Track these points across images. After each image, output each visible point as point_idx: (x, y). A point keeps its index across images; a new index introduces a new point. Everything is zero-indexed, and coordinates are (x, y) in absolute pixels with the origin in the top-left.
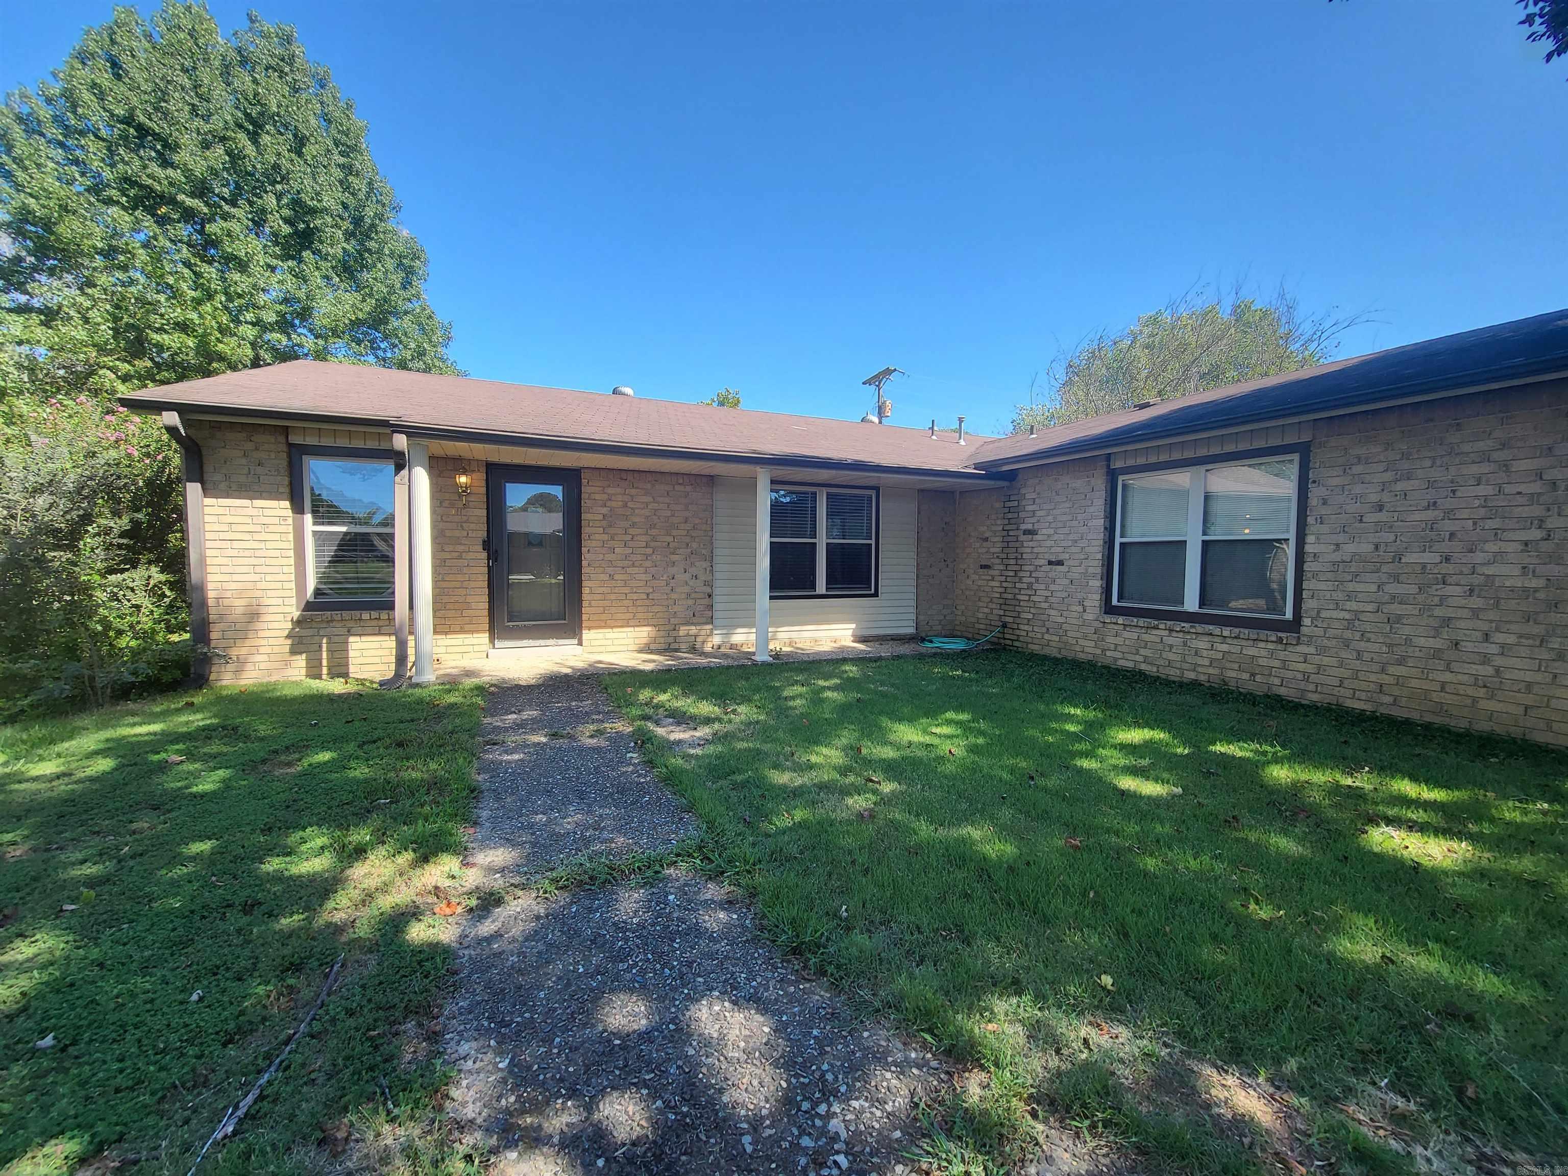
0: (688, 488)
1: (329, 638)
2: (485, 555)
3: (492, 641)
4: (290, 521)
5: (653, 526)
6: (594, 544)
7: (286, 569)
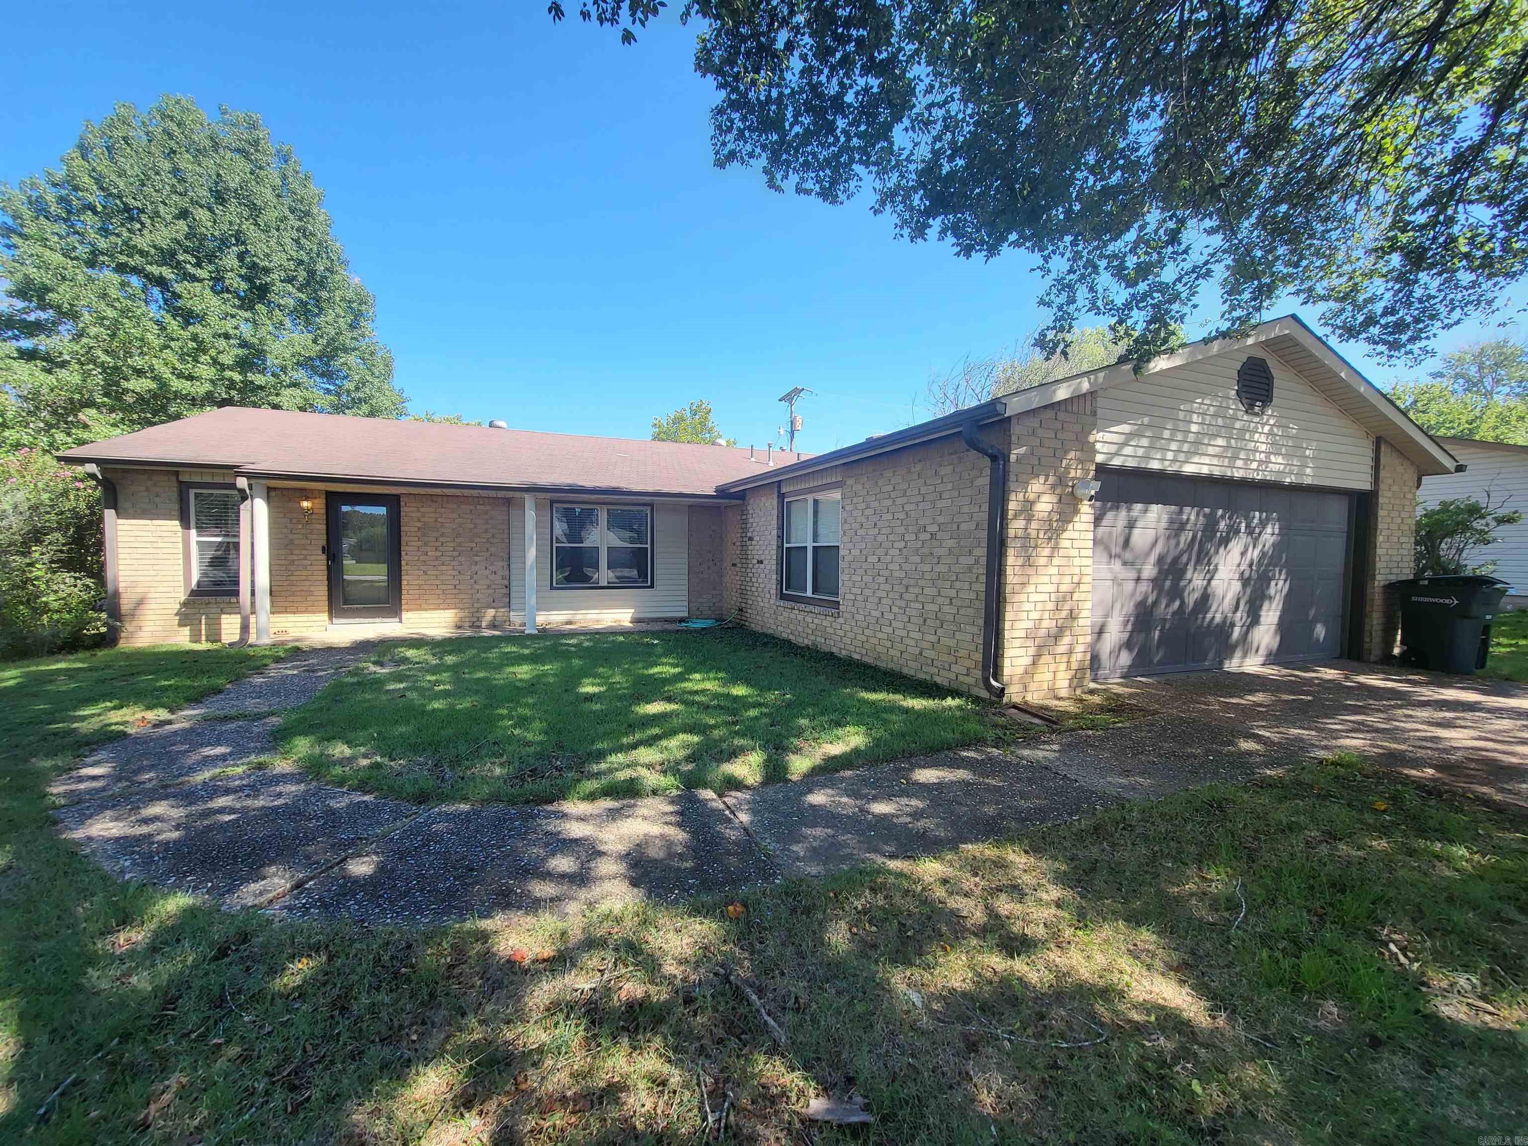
0: (488, 507)
1: (207, 615)
2: (324, 557)
3: (331, 619)
4: (180, 534)
5: (459, 535)
6: (410, 549)
7: (176, 568)
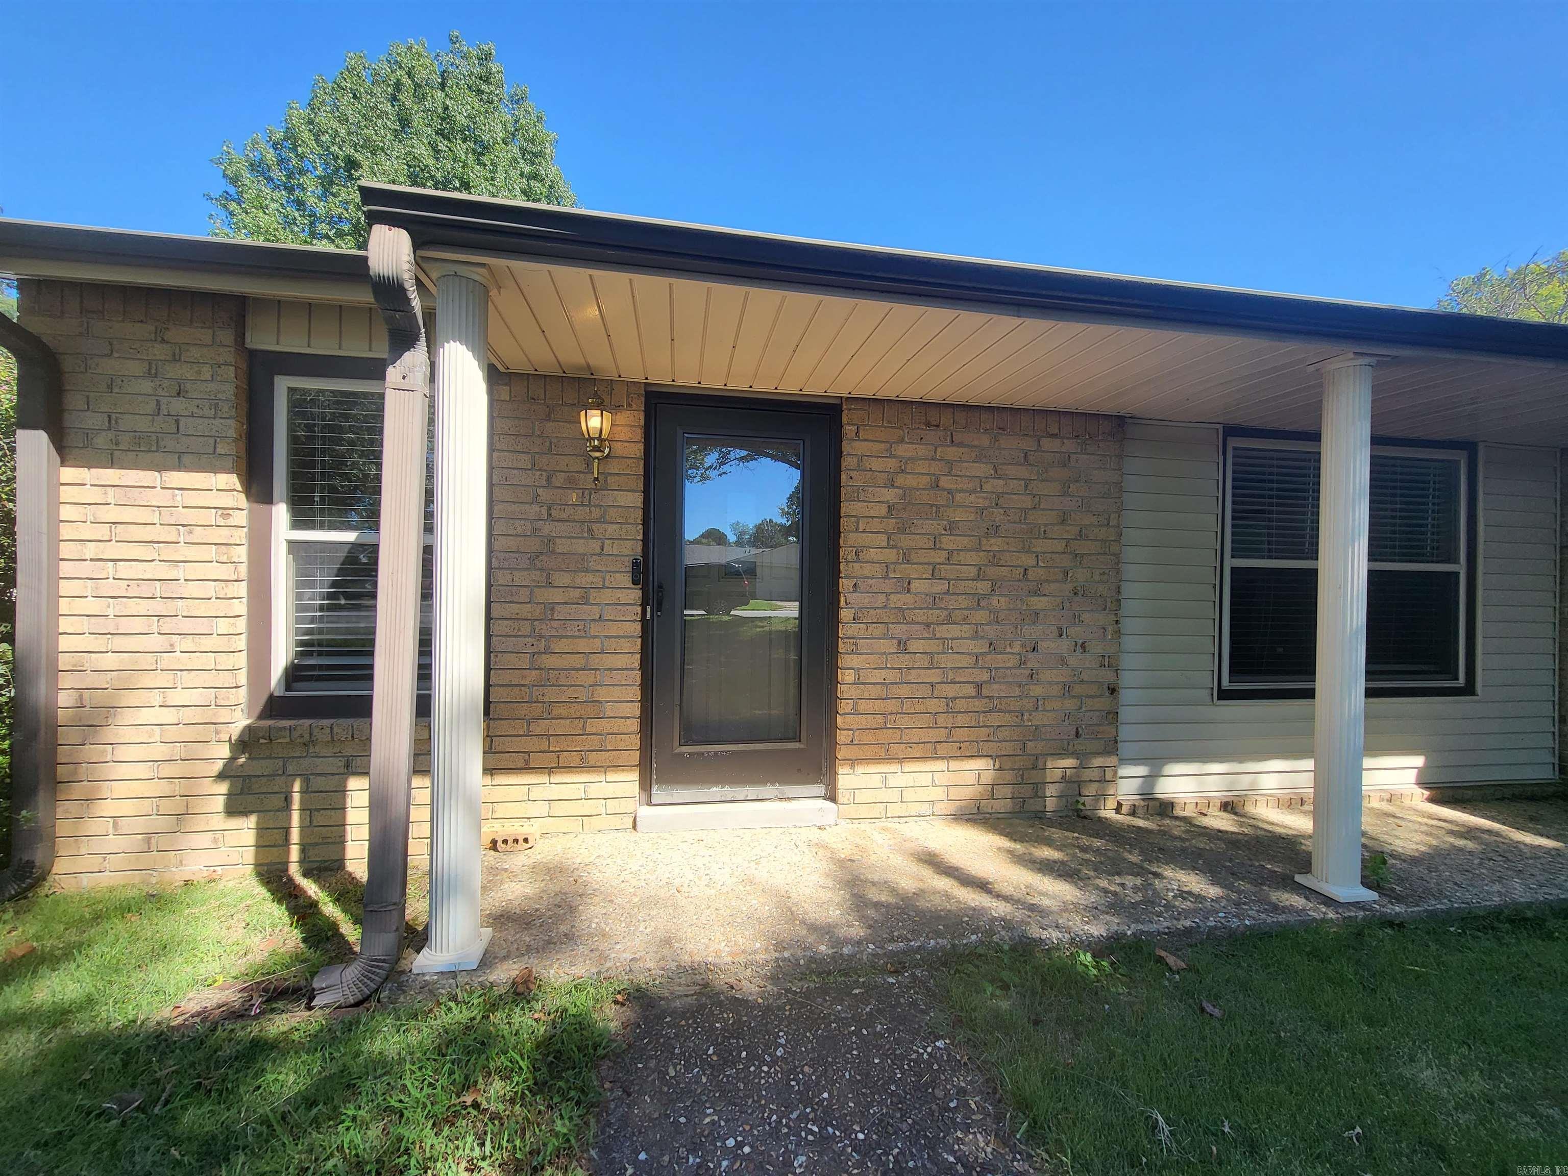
0: (1070, 446)
1: (306, 782)
2: (635, 594)
3: (646, 785)
4: (241, 518)
5: (994, 530)
6: (867, 570)
7: (223, 626)
